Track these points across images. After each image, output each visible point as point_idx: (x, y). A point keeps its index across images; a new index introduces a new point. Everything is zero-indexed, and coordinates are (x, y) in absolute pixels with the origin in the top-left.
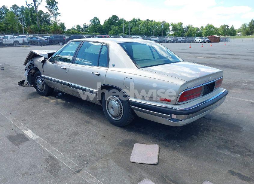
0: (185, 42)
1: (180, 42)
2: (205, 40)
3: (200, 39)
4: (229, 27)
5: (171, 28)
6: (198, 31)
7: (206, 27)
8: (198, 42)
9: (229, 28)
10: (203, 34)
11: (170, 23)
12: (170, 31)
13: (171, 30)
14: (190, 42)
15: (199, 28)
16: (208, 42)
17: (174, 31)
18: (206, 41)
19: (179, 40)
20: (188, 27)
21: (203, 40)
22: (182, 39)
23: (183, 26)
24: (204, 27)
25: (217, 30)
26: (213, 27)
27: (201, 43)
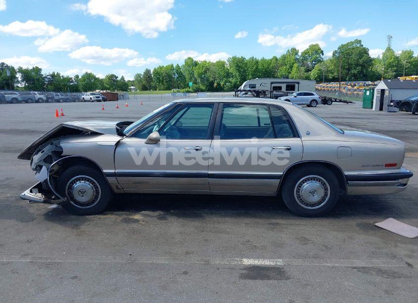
0: (66, 101)
1: (58, 101)
2: (99, 97)
3: (92, 97)
4: (117, 77)
5: (19, 76)
6: (72, 82)
7: (83, 77)
8: (88, 101)
9: (118, 79)
10: (80, 87)
11: (16, 68)
12: (18, 82)
13: (20, 79)
14: (75, 101)
15: (71, 78)
16: (104, 101)
17: (27, 82)
18: (101, 99)
19: (56, 98)
20: (53, 76)
21: (96, 97)
22: (60, 97)
23: (42, 73)
24: (80, 77)
25: (101, 81)
26: (94, 77)
27: (93, 101)
